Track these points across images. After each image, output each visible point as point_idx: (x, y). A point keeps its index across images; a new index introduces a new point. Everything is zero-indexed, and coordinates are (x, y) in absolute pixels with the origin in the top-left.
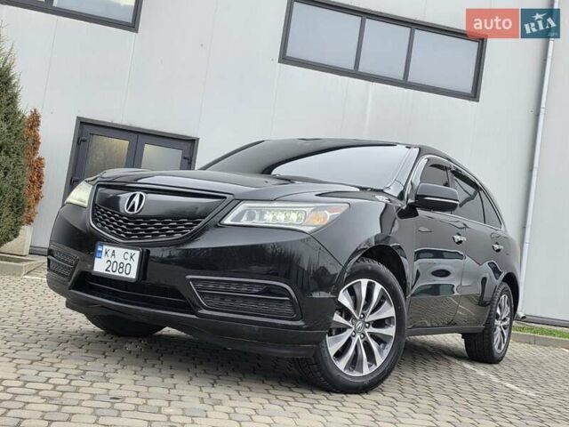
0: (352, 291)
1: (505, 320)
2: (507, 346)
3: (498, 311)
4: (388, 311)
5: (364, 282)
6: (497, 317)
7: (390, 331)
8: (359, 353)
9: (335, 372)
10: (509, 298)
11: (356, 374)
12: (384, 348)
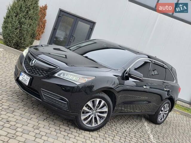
0: (93, 102)
1: (166, 111)
2: (165, 119)
3: (163, 109)
4: (106, 109)
5: (98, 100)
6: (162, 111)
7: (105, 115)
8: (92, 120)
9: (82, 124)
10: (169, 105)
11: (90, 126)
12: (102, 120)
